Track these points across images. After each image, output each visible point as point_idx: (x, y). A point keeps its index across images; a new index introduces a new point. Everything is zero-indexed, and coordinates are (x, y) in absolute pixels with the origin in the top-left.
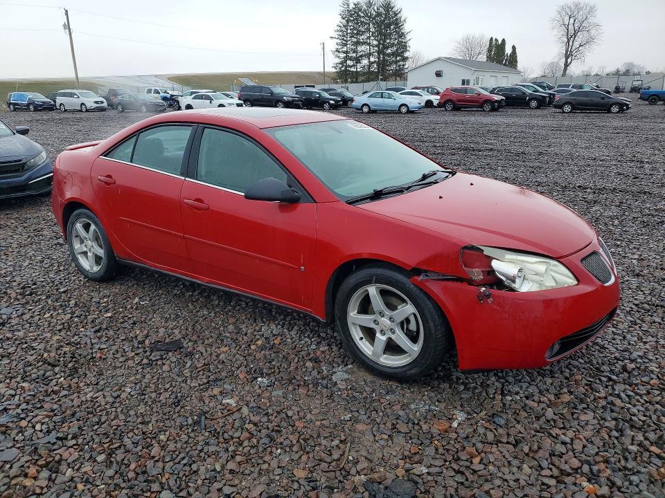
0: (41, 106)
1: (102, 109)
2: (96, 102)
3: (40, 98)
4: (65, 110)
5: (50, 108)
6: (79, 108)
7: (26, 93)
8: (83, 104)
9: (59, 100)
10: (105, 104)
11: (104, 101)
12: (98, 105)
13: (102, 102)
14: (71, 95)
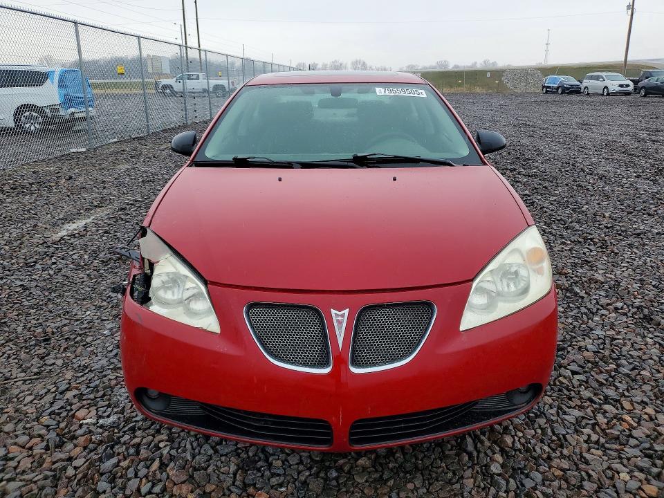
0: (568, 89)
1: (627, 94)
2: (621, 86)
3: (571, 81)
4: (588, 94)
5: (575, 91)
6: (601, 92)
7: (559, 77)
8: (606, 87)
9: (586, 83)
10: (631, 88)
11: (631, 84)
12: (622, 89)
13: (628, 86)
14: (597, 78)
